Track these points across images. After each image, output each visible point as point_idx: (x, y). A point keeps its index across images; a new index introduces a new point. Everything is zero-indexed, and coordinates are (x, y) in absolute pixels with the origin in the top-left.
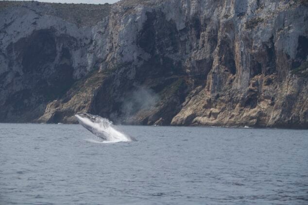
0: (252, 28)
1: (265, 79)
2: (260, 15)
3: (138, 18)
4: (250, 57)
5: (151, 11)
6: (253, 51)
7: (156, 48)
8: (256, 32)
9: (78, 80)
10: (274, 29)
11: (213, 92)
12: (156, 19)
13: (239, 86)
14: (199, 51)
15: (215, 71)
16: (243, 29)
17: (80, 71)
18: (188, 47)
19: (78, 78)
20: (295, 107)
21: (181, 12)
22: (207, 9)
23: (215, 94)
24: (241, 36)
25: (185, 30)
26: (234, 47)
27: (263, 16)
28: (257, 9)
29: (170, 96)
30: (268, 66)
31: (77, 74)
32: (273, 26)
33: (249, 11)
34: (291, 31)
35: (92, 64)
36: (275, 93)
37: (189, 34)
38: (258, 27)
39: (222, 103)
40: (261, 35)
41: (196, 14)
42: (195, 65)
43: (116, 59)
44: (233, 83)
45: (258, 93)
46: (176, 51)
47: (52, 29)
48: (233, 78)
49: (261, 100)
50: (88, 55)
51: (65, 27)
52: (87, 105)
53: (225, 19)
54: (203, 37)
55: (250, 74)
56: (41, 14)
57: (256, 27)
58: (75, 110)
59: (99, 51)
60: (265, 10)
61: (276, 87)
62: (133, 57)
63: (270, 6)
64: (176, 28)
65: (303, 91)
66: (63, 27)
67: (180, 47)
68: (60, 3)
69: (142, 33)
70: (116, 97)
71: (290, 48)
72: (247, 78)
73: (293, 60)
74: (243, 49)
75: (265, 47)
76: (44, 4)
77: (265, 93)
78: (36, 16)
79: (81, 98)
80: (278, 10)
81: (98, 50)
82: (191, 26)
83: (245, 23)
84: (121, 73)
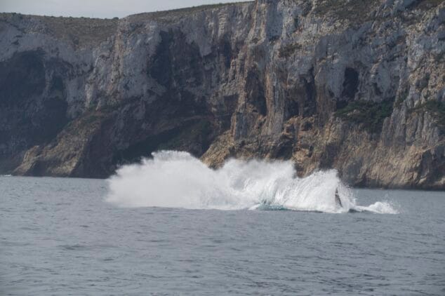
0: (287, 56)
1: (302, 123)
2: (298, 40)
3: (149, 39)
4: (284, 94)
5: (166, 30)
6: (288, 86)
7: (173, 78)
8: (292, 62)
9: (72, 120)
10: (314, 59)
11: (237, 138)
12: (174, 41)
13: (270, 132)
14: (229, 84)
15: (241, 111)
16: (276, 57)
17: (76, 107)
18: (214, 79)
19: (73, 117)
20: (337, 159)
21: (206, 32)
22: (239, 29)
23: (240, 141)
24: (273, 66)
25: (211, 56)
26: (264, 81)
27: (301, 41)
28: (294, 32)
29: (189, 142)
30: (306, 106)
31: (71, 111)
32: (314, 54)
33: (284, 35)
34: (336, 61)
35: (92, 98)
36: (314, 141)
37: (216, 61)
38: (295, 56)
39: (248, 153)
40: (298, 65)
41: (225, 35)
42: (223, 102)
43: (119, 93)
44: (263, 126)
45: (293, 140)
46: (199, 84)
47: (40, 51)
48: (263, 120)
49: (297, 150)
50: (86, 86)
51: (57, 49)
52: (78, 152)
53: (253, 44)
54: (235, 65)
55: (284, 115)
56: (25, 31)
57: (292, 55)
58: (63, 159)
59: (102, 82)
60: (304, 33)
61: (316, 134)
62: (142, 89)
63: (310, 29)
64: (199, 54)
65: (348, 139)
66: (54, 49)
67: (204, 77)
68: (52, 17)
69: (155, 59)
70: (118, 142)
71: (333, 83)
72: (280, 121)
73: (338, 99)
74: (275, 83)
75: (303, 81)
76: (30, 17)
77: (302, 140)
78: (19, 33)
79: (71, 143)
80: (320, 33)
81: (100, 80)
82: (219, 51)
83: (279, 50)
84: (125, 111)
